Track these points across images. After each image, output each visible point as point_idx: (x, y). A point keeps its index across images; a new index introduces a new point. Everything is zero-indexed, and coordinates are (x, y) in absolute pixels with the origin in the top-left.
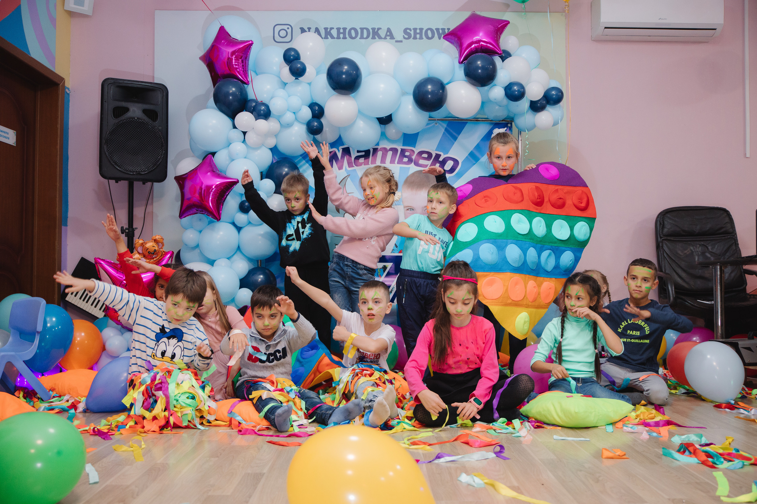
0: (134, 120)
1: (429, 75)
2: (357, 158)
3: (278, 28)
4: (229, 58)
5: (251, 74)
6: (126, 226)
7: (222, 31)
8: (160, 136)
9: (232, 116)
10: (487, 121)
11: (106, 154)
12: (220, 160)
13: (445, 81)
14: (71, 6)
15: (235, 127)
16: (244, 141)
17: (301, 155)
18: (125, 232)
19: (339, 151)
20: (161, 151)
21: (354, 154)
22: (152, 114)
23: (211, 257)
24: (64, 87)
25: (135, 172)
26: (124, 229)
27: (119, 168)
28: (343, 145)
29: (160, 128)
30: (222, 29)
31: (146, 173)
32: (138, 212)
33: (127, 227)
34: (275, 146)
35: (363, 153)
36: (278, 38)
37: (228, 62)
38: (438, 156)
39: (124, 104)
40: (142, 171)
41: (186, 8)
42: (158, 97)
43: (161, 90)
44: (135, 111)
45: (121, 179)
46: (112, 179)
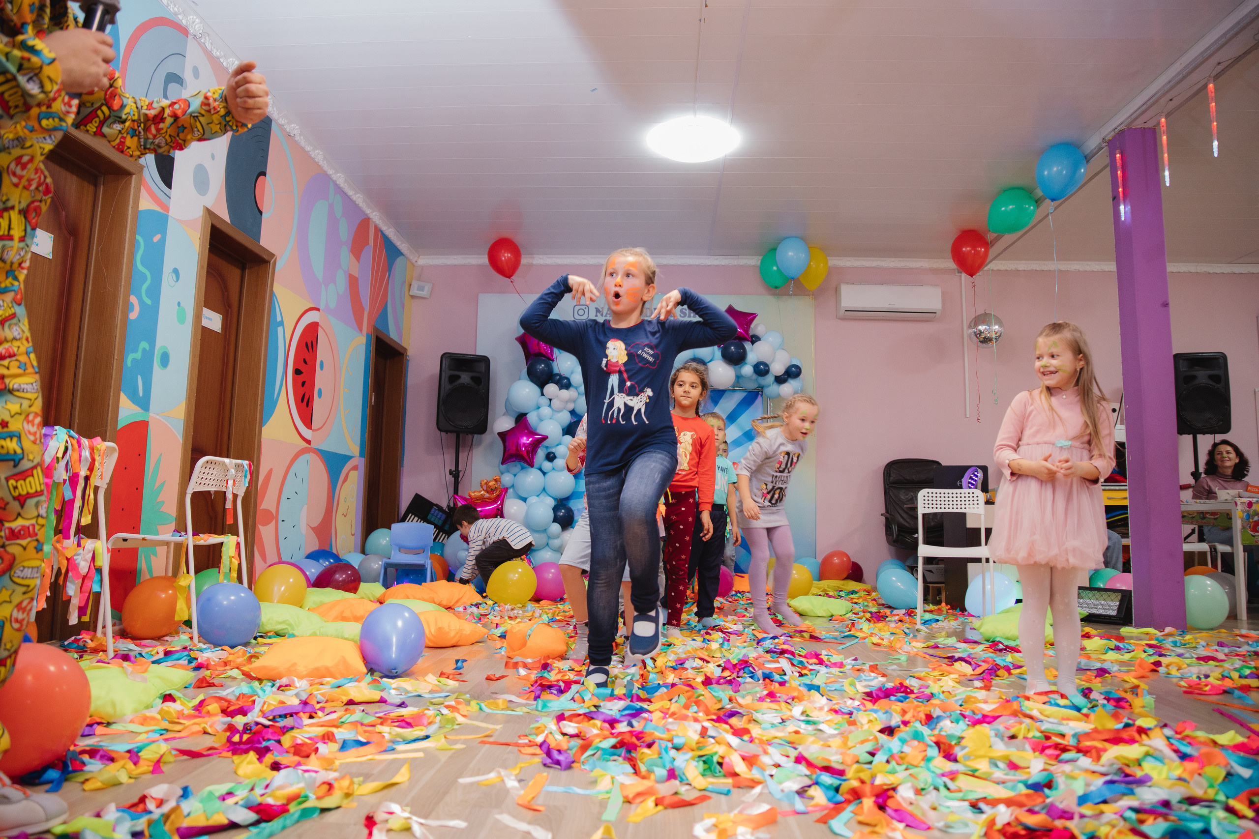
0: (464, 386)
3: (577, 308)
6: (453, 469)
8: (483, 397)
9: (541, 385)
10: (742, 390)
11: (442, 412)
12: (532, 418)
14: (415, 291)
15: (543, 395)
16: (550, 406)
18: (452, 474)
20: (483, 409)
22: (477, 380)
23: (524, 496)
24: (407, 355)
25: (462, 427)
26: (452, 471)
27: (452, 424)
29: (484, 391)
31: (470, 429)
32: (462, 457)
33: (455, 469)
34: (574, 409)
36: (577, 316)
39: (457, 373)
40: (467, 426)
41: (502, 291)
42: (482, 367)
43: (485, 360)
44: (465, 378)
45: (451, 432)
46: (444, 432)
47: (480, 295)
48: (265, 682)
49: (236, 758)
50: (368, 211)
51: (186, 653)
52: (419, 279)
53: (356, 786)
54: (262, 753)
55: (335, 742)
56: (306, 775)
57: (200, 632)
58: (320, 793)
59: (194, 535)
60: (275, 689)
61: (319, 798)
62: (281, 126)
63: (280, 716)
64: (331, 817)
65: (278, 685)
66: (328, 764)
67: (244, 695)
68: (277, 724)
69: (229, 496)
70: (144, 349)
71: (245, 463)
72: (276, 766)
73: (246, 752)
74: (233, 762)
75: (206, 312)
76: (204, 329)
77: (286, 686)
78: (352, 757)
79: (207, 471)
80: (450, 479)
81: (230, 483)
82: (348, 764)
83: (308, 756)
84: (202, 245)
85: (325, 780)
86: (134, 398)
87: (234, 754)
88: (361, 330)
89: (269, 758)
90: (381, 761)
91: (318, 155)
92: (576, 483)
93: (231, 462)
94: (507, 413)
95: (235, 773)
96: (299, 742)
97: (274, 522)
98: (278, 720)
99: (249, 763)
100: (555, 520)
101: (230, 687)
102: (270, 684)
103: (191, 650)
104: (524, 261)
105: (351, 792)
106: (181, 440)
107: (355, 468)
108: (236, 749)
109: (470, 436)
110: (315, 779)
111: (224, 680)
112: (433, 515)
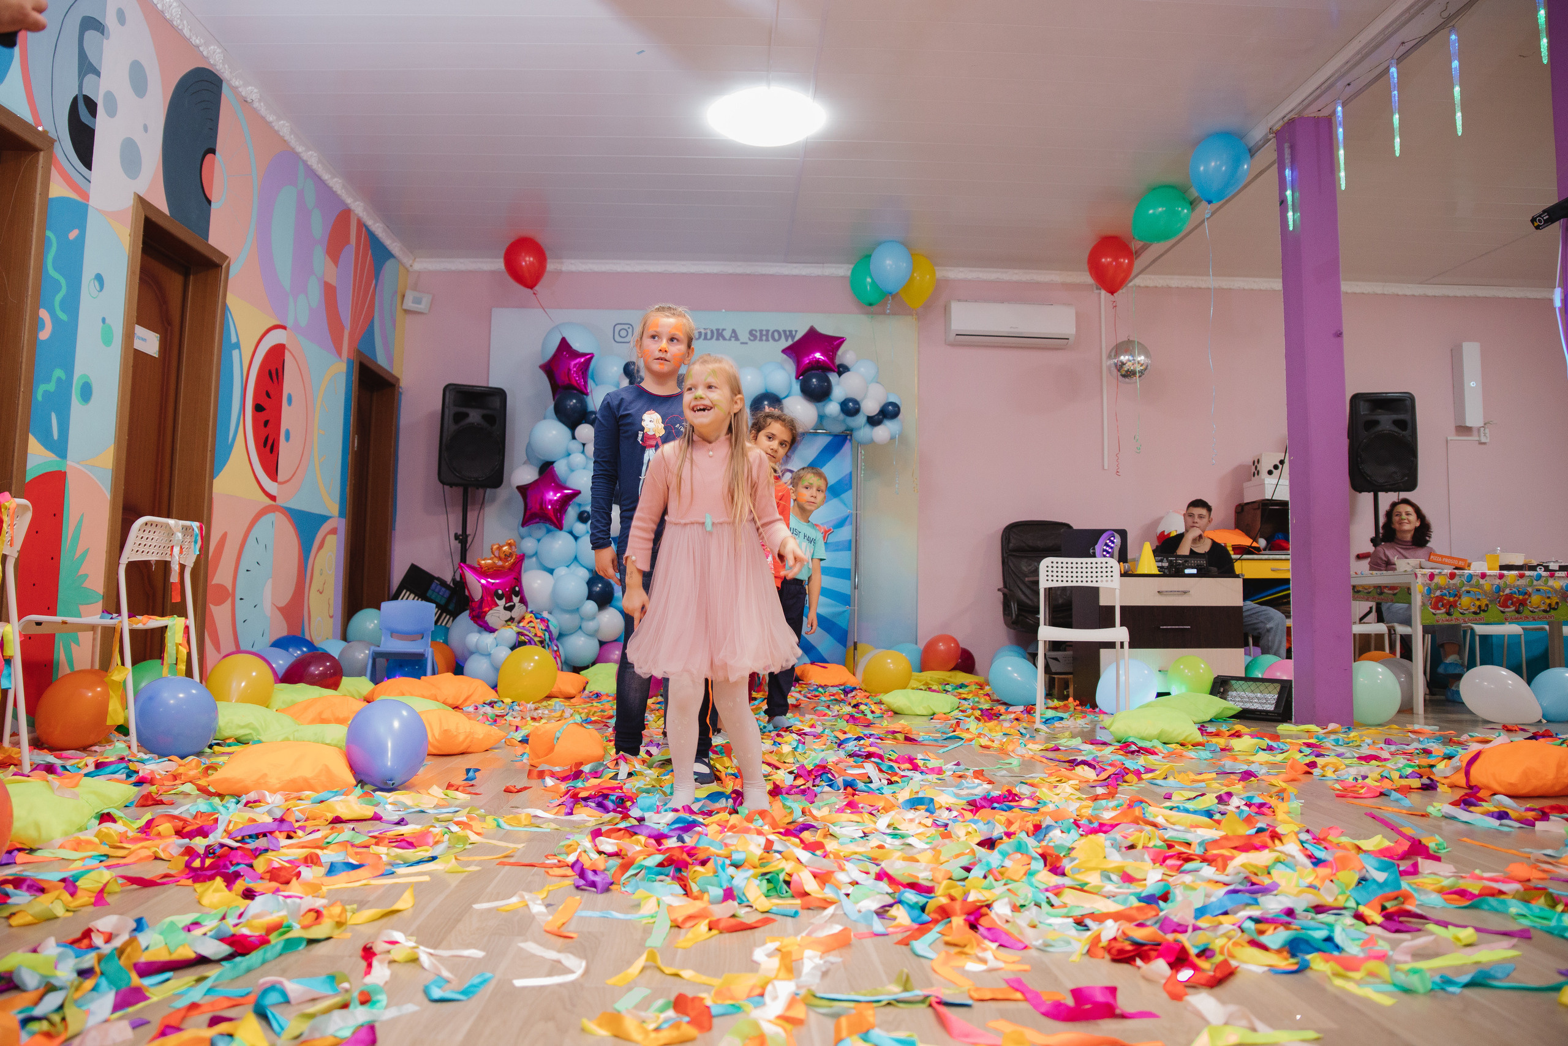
0: (473, 427)
1: (766, 389)
3: (618, 328)
4: (569, 369)
5: (590, 383)
6: (460, 532)
7: (564, 341)
8: (498, 442)
9: (572, 426)
10: (826, 434)
11: (445, 459)
12: (560, 468)
13: (782, 395)
14: (409, 304)
15: (574, 438)
16: (583, 452)
18: (459, 539)
20: (497, 456)
22: (491, 419)
23: (550, 566)
24: (399, 387)
25: (471, 479)
26: (458, 535)
27: (458, 475)
29: (498, 433)
30: (564, 340)
31: (481, 480)
32: (471, 517)
36: (618, 338)
37: (568, 373)
39: (464, 410)
40: (476, 478)
41: (522, 305)
42: (497, 402)
43: (500, 394)
44: (475, 416)
45: (457, 485)
46: (448, 484)
47: (493, 309)
48: (227, 798)
49: (197, 886)
50: (349, 201)
51: (124, 765)
52: (415, 288)
53: (349, 914)
54: (230, 880)
55: (321, 865)
56: (289, 900)
57: (139, 739)
58: (307, 922)
59: (130, 617)
60: (240, 806)
61: (305, 927)
62: (234, 89)
63: (250, 836)
64: (319, 950)
65: (244, 801)
66: (314, 889)
67: (202, 813)
68: (246, 846)
69: (175, 567)
70: (59, 379)
71: (195, 525)
72: (249, 894)
73: (212, 878)
74: (195, 890)
75: (140, 330)
76: (138, 354)
77: (255, 802)
78: (342, 881)
79: (146, 535)
80: (456, 545)
81: (176, 550)
82: (337, 890)
83: (288, 883)
84: (133, 244)
85: (312, 907)
86: (47, 442)
87: (195, 881)
88: (339, 353)
89: (240, 885)
90: (377, 887)
91: (283, 127)
93: (176, 525)
94: (529, 460)
95: (199, 902)
96: (276, 865)
97: (229, 601)
98: (249, 840)
99: (216, 891)
100: (590, 597)
101: (182, 805)
102: (234, 800)
103: (130, 761)
104: (551, 266)
105: (343, 920)
106: (108, 496)
107: (334, 531)
108: (199, 876)
109: (481, 491)
110: (300, 905)
111: (174, 797)
112: (434, 591)
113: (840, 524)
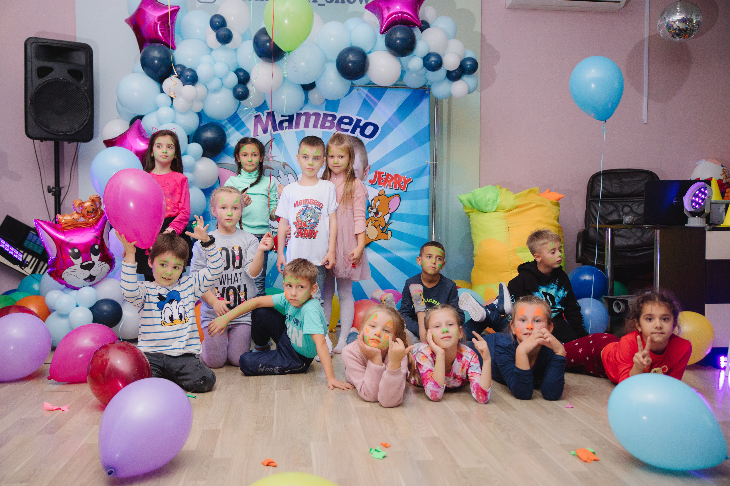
0: (59, 81)
1: (351, 44)
2: (282, 122)
4: (155, 23)
5: (177, 38)
8: (86, 97)
9: (160, 79)
10: (406, 88)
11: (31, 114)
13: (367, 50)
15: (162, 92)
16: (172, 106)
17: (227, 119)
18: (52, 191)
19: (264, 115)
20: (87, 111)
21: (278, 120)
22: (76, 74)
25: (62, 132)
26: (51, 187)
27: (45, 129)
28: (268, 109)
29: (86, 88)
31: (72, 133)
33: (54, 186)
34: (202, 110)
35: (287, 118)
37: (154, 26)
38: (359, 121)
39: (48, 64)
40: (68, 132)
42: (80, 58)
43: (85, 49)
44: (60, 71)
45: (47, 139)
46: (37, 139)
80: (51, 199)
92: (207, 201)
94: (119, 113)
109: (74, 145)
112: (30, 241)
113: (420, 173)
